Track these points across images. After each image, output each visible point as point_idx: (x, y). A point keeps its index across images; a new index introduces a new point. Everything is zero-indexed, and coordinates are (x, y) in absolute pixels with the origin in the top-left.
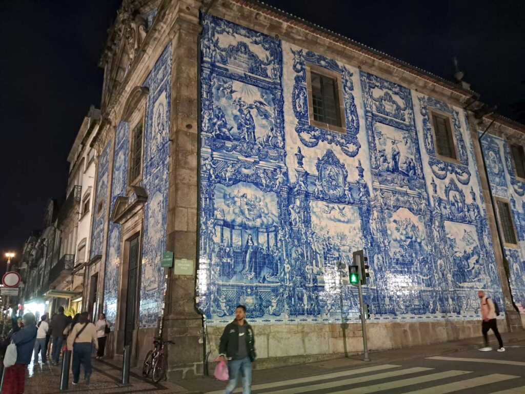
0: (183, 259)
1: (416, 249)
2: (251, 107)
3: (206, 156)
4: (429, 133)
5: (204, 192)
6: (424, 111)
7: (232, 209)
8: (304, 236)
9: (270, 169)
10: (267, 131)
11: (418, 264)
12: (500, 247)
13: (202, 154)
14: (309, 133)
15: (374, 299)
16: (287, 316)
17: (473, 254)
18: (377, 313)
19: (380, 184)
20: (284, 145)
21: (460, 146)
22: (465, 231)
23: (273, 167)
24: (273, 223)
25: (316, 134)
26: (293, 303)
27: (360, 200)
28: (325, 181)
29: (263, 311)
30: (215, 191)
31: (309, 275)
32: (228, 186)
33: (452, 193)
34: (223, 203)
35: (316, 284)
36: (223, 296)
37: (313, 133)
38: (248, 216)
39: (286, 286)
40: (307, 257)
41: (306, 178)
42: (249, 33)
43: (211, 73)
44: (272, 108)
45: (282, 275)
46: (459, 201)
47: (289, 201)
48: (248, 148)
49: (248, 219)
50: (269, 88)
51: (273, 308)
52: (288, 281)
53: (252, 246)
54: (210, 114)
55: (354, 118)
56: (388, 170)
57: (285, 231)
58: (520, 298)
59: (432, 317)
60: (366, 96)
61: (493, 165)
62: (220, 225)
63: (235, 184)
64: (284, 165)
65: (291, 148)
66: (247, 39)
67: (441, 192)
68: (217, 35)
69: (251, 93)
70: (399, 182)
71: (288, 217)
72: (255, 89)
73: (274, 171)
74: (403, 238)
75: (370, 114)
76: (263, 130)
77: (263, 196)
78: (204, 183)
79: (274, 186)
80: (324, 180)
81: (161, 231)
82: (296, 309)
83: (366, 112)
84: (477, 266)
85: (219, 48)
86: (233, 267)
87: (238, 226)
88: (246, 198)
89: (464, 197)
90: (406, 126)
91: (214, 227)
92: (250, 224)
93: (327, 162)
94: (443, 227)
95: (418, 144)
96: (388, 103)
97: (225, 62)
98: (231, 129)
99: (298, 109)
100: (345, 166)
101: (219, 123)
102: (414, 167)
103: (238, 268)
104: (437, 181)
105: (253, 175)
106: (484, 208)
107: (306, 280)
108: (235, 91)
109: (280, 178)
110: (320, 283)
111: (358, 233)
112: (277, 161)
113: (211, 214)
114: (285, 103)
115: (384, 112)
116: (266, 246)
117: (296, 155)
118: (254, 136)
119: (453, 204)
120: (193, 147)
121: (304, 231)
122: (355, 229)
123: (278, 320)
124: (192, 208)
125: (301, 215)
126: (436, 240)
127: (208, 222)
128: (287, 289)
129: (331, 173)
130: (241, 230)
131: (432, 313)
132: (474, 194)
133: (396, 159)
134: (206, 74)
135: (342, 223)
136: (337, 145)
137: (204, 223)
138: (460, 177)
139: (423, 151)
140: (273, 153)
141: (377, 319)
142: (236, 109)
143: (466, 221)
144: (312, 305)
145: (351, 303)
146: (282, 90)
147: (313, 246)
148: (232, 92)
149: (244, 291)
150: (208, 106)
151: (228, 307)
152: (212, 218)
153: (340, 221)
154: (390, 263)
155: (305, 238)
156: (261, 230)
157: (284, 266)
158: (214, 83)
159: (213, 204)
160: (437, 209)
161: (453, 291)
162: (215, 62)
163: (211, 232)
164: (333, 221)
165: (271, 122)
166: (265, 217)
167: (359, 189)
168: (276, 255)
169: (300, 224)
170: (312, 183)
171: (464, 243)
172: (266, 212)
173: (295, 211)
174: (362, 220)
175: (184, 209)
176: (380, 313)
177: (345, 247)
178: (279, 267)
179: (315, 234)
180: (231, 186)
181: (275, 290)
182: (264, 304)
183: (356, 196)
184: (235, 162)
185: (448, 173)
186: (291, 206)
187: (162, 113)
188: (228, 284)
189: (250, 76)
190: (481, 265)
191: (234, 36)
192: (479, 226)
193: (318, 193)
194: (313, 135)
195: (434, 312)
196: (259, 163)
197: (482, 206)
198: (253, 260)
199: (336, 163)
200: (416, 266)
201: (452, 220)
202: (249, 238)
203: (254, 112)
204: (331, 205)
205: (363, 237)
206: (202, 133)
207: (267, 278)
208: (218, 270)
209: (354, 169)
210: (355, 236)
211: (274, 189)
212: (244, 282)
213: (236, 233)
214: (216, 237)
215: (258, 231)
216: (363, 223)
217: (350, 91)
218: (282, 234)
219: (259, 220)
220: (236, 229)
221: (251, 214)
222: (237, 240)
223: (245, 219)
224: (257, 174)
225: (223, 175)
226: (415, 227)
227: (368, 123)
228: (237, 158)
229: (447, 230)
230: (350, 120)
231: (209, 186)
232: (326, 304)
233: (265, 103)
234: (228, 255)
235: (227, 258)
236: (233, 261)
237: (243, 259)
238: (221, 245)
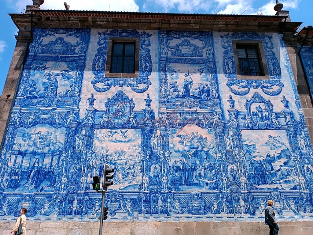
1: (201, 158)
2: (57, 75)
3: (16, 111)
4: (230, 61)
5: (9, 134)
6: (226, 45)
7: (27, 142)
8: (84, 156)
9: (65, 112)
10: (67, 88)
11: (203, 170)
13: (13, 111)
14: (103, 83)
16: (56, 216)
18: (147, 213)
19: (167, 108)
20: (80, 94)
22: (270, 137)
23: (67, 110)
24: (59, 149)
26: (63, 206)
27: (144, 123)
28: (112, 114)
29: (36, 212)
30: (17, 132)
31: (82, 185)
32: (27, 128)
33: (255, 105)
34: (21, 140)
35: (87, 191)
36: (6, 202)
37: (106, 82)
38: (39, 146)
39: (60, 194)
40: (84, 171)
41: (95, 114)
42: (66, 31)
43: (32, 61)
44: (75, 72)
45: (58, 186)
46: (264, 111)
47: (76, 132)
48: (49, 101)
49: (39, 148)
50: (74, 61)
51: (45, 210)
52: (62, 189)
53: (37, 167)
54: (25, 85)
55: (148, 65)
56: (178, 97)
57: (68, 154)
60: (163, 47)
62: (16, 154)
63: (33, 126)
64: (77, 108)
65: (86, 95)
66: (64, 35)
67: (240, 106)
68: (42, 38)
69: (59, 66)
70: (188, 105)
71: (72, 143)
72: (63, 63)
73: (67, 113)
75: (164, 59)
76: (64, 88)
77: (55, 131)
78: (11, 128)
79: (66, 123)
80: (110, 113)
82: (65, 210)
83: (161, 58)
84: (285, 168)
85: (42, 46)
86: (19, 182)
87: (29, 153)
88: (40, 134)
89: (272, 106)
90: (203, 60)
91: (10, 156)
92: (39, 151)
93: (116, 100)
94: (239, 136)
95: (216, 71)
96: (185, 47)
97: (44, 52)
98: (39, 91)
99: (97, 69)
100: (134, 100)
101: (31, 89)
102: (208, 91)
103: (22, 182)
104: (236, 98)
105: (49, 118)
107: (79, 189)
108: (47, 68)
109: (72, 116)
111: (138, 149)
112: (72, 106)
113: (11, 147)
114: (86, 67)
115: (179, 55)
116: (49, 165)
117: (89, 99)
118: (56, 93)
121: (85, 152)
122: (134, 146)
123: (47, 219)
125: (85, 141)
126: (228, 148)
127: (7, 153)
128: (61, 196)
129: (119, 107)
130: (31, 156)
131: (215, 214)
132: (288, 102)
133: (188, 87)
134: (29, 62)
135: (122, 143)
136: (128, 86)
138: (268, 90)
139: (221, 76)
140: (69, 101)
141: (146, 218)
142: (45, 79)
143: (273, 127)
145: (120, 205)
146: (85, 59)
147: (91, 163)
148: (45, 69)
149: (24, 198)
150: (25, 81)
151: (8, 210)
152: (11, 150)
153: (121, 141)
154: (168, 171)
155: (84, 157)
156: (48, 155)
157: (62, 179)
158: (33, 66)
159: (14, 141)
160: (234, 121)
161: (247, 192)
163: (8, 159)
164: (114, 143)
165: (72, 81)
166: (53, 146)
167: (145, 115)
168: (56, 171)
169: (82, 148)
170: (99, 117)
171: (269, 147)
172: (55, 142)
173: (80, 138)
174: (143, 138)
177: (122, 161)
178: (57, 180)
179: (95, 153)
180: (30, 127)
181: (49, 197)
182: (38, 207)
184: (38, 112)
185: (252, 88)
186: (77, 135)
188: (12, 193)
189: (60, 56)
191: (54, 35)
192: (292, 130)
193: (104, 123)
195: (218, 212)
196: (56, 109)
197: (299, 112)
198: (36, 176)
200: (199, 172)
201: (252, 128)
202: (36, 161)
203: (59, 78)
204: (114, 131)
205: (142, 152)
206: (18, 98)
207: (45, 188)
208: (7, 184)
209: (141, 102)
210: (134, 152)
211: (64, 126)
212: (25, 192)
213: (26, 159)
214: (11, 162)
215: (45, 156)
216: (144, 141)
217: (147, 47)
218: (65, 156)
219: (47, 148)
220: (27, 156)
221: (41, 144)
222: (26, 164)
223: (36, 149)
224: (53, 117)
225: (26, 121)
226: (202, 139)
227: (161, 65)
228: (39, 109)
229: (244, 137)
230: (143, 67)
231: (13, 130)
232: (94, 205)
233: (69, 70)
234: (16, 174)
235: (16, 176)
236: (20, 178)
237: (28, 176)
238: (13, 168)
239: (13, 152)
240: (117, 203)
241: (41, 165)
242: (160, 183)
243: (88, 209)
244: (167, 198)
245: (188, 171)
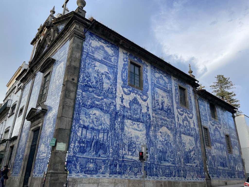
0: (61, 143)
1: (168, 146)
2: (103, 74)
3: (79, 93)
4: (177, 95)
5: (76, 111)
6: (176, 85)
7: (88, 120)
8: (120, 136)
9: (108, 103)
10: (109, 86)
11: (169, 153)
12: (204, 148)
13: (77, 93)
14: (127, 89)
15: (149, 168)
16: (108, 175)
17: (192, 151)
18: (150, 175)
19: (156, 115)
20: (116, 92)
21: (190, 102)
22: (190, 140)
23: (110, 102)
24: (107, 128)
25: (130, 90)
26: (112, 168)
27: (146, 121)
28: (132, 111)
29: (97, 171)
30: (81, 111)
31: (120, 155)
32: (88, 109)
33: (185, 122)
34: (84, 117)
35: (123, 159)
36: (79, 162)
37: (129, 89)
38: (95, 124)
39: (110, 160)
41: (124, 109)
42: (105, 42)
43: (87, 57)
44: (112, 76)
45: (108, 154)
46: (188, 126)
47: (115, 118)
48: (99, 92)
50: (111, 67)
51: (102, 170)
52: (111, 157)
53: (96, 139)
54: (84, 75)
55: (147, 85)
56: (159, 109)
57: (112, 133)
58: (211, 172)
59: (174, 179)
60: (152, 76)
61: (202, 112)
62: (82, 127)
63: (91, 108)
64: (115, 102)
65: (119, 94)
66: (104, 44)
67: (181, 121)
68: (91, 41)
69: (103, 68)
70: (163, 115)
71: (114, 126)
72: (105, 66)
73: (110, 104)
74: (163, 140)
75: (153, 84)
76: (107, 85)
77: (104, 115)
78: (77, 106)
81: (52, 128)
82: (113, 171)
83: (152, 82)
84: (194, 156)
85: (91, 47)
87: (90, 128)
88: (96, 115)
89: (190, 124)
90: (168, 91)
91: (78, 128)
92: (96, 128)
93: (134, 102)
94: (181, 137)
95: (172, 99)
96: (161, 80)
97: (93, 53)
98: (92, 83)
99: (124, 78)
100: (142, 105)
101: (87, 79)
102: (170, 110)
103: (87, 149)
104: (179, 116)
105: (100, 105)
106: (198, 130)
107: (119, 157)
108: (96, 66)
109: (112, 107)
110: (125, 159)
111: (144, 136)
112: (112, 100)
113: (78, 121)
114: (118, 74)
115: (159, 84)
116: (103, 139)
117: (121, 97)
118: (103, 87)
119: (186, 127)
120: (74, 89)
121: (121, 133)
122: (143, 134)
123: (104, 176)
124: (69, 118)
125: (120, 126)
126: (177, 143)
127: (76, 125)
128: (110, 161)
129: (135, 108)
130: (91, 130)
131: (174, 177)
132: (194, 123)
133: (163, 104)
134: (84, 57)
136: (139, 95)
137: (74, 125)
138: (189, 115)
139: (174, 102)
140: (110, 96)
141: (149, 178)
142: (96, 74)
143: (190, 135)
144: (120, 169)
145: (138, 169)
146: (117, 68)
147: (124, 141)
148: (95, 66)
149: (89, 161)
150: (83, 71)
151: (80, 168)
152: (78, 123)
153: (137, 130)
154: (157, 152)
155: (121, 137)
156: (101, 131)
157: (110, 150)
158: (87, 61)
159: (80, 117)
160: (179, 128)
161: (183, 167)
162: (89, 52)
163: (77, 130)
164: (134, 130)
165: (111, 82)
166: (103, 125)
167: (147, 116)
168: (107, 144)
169: (119, 130)
170: (126, 111)
171: (189, 145)
172: (104, 123)
173: (118, 123)
174: (146, 130)
175: (65, 118)
176: (151, 175)
177: (138, 142)
178: (107, 150)
179: (126, 135)
180: (89, 109)
181: (104, 161)
182: (98, 168)
183: (145, 119)
184: (93, 98)
185: (184, 113)
186: (116, 121)
187: (60, 71)
188: (82, 156)
189: (104, 61)
190: (196, 156)
191: (99, 42)
192: (196, 138)
193: (129, 116)
194: (129, 90)
195: (174, 176)
196: (103, 99)
197: (197, 129)
198: (95, 146)
199: (138, 103)
200: (168, 154)
201: (184, 134)
202: (95, 135)
203: (104, 76)
204: (134, 122)
205: (146, 138)
206: (79, 83)
207: (101, 155)
208: (78, 149)
209: (145, 107)
210: (143, 137)
211: (109, 112)
212: (90, 156)
213: (89, 132)
214: (79, 133)
215: (99, 132)
216: (147, 132)
217: (146, 73)
218: (110, 134)
219: (100, 126)
220: (89, 130)
221: (97, 123)
222: (89, 135)
223: (94, 125)
224: (102, 104)
225: (86, 103)
226: (169, 136)
227: (152, 87)
228: (94, 96)
229: (182, 138)
230: (145, 85)
231: (79, 108)
232: (127, 169)
233: (109, 73)
234: (83, 142)
235: (83, 144)
236: (86, 145)
237: (91, 145)
238: (81, 137)
239: (80, 125)
240: (137, 168)
241: (98, 138)
242: (154, 158)
243: (124, 171)
244: (157, 167)
245: (164, 153)
